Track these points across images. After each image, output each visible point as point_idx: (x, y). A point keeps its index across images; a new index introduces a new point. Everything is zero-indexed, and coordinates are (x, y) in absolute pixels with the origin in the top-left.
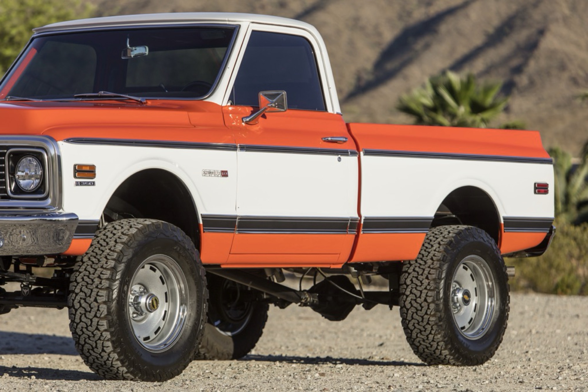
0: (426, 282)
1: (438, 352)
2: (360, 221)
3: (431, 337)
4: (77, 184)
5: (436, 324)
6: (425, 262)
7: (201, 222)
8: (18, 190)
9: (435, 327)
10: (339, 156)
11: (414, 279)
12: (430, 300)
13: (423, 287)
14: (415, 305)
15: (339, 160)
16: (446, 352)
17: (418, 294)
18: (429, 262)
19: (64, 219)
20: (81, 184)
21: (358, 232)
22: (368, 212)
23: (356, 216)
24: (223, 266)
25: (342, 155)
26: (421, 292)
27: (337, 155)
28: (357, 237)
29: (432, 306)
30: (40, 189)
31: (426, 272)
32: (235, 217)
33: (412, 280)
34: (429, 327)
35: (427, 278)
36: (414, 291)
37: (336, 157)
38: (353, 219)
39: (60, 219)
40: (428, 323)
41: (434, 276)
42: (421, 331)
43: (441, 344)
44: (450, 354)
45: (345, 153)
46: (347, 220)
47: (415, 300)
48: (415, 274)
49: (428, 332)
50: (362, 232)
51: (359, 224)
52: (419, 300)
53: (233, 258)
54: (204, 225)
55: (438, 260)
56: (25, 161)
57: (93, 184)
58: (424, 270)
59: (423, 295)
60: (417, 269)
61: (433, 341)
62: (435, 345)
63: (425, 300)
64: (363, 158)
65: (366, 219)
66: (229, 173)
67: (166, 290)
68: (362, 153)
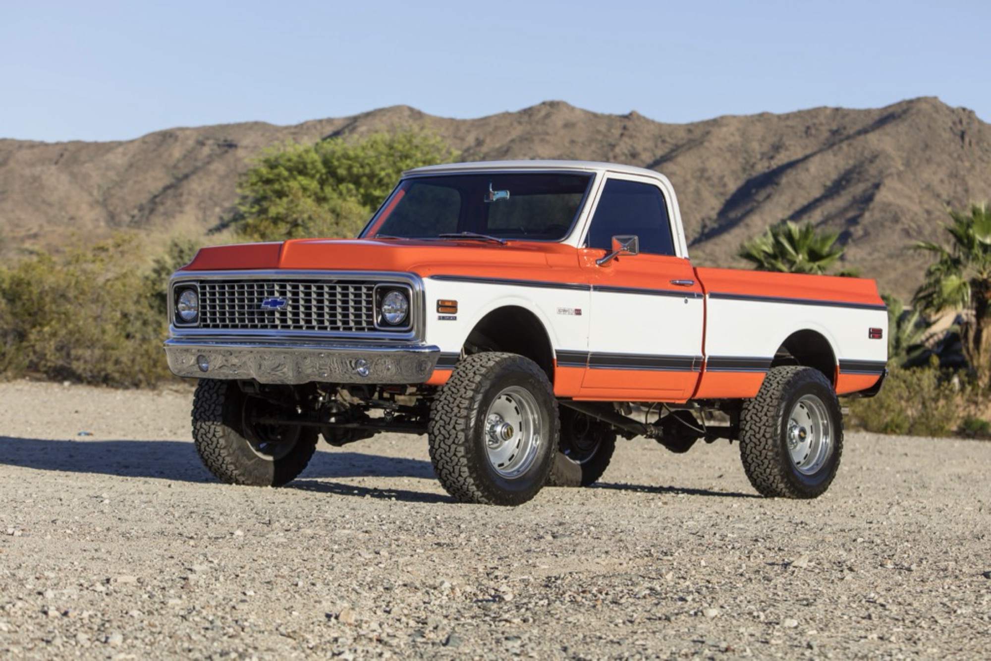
0: (764, 418)
1: (774, 485)
2: (704, 359)
3: (768, 471)
4: (440, 318)
5: (773, 459)
6: (765, 400)
7: (555, 357)
8: (385, 323)
9: (772, 462)
10: (686, 298)
11: (754, 416)
12: (768, 435)
13: (762, 423)
14: (754, 440)
15: (686, 302)
16: (782, 486)
17: (757, 430)
18: (768, 400)
19: (427, 350)
20: (443, 318)
21: (702, 370)
22: (711, 352)
23: (700, 354)
24: (574, 399)
25: (688, 297)
26: (760, 428)
27: (684, 297)
28: (701, 375)
29: (770, 442)
30: (405, 322)
31: (765, 409)
32: (586, 353)
33: (751, 417)
34: (766, 462)
35: (766, 415)
36: (754, 427)
37: (682, 300)
38: (698, 358)
39: (423, 351)
40: (766, 458)
41: (772, 414)
42: (759, 465)
43: (778, 477)
44: (786, 488)
45: (691, 295)
46: (691, 358)
47: (754, 436)
48: (755, 411)
49: (765, 466)
50: (705, 371)
51: (703, 362)
52: (758, 436)
53: (584, 391)
54: (558, 359)
55: (777, 399)
56: (391, 296)
57: (455, 318)
58: (763, 407)
59: (762, 431)
60: (756, 406)
61: (770, 474)
62: (772, 478)
63: (764, 436)
64: (709, 300)
65: (710, 358)
66: (583, 312)
67: (520, 420)
68: (707, 296)
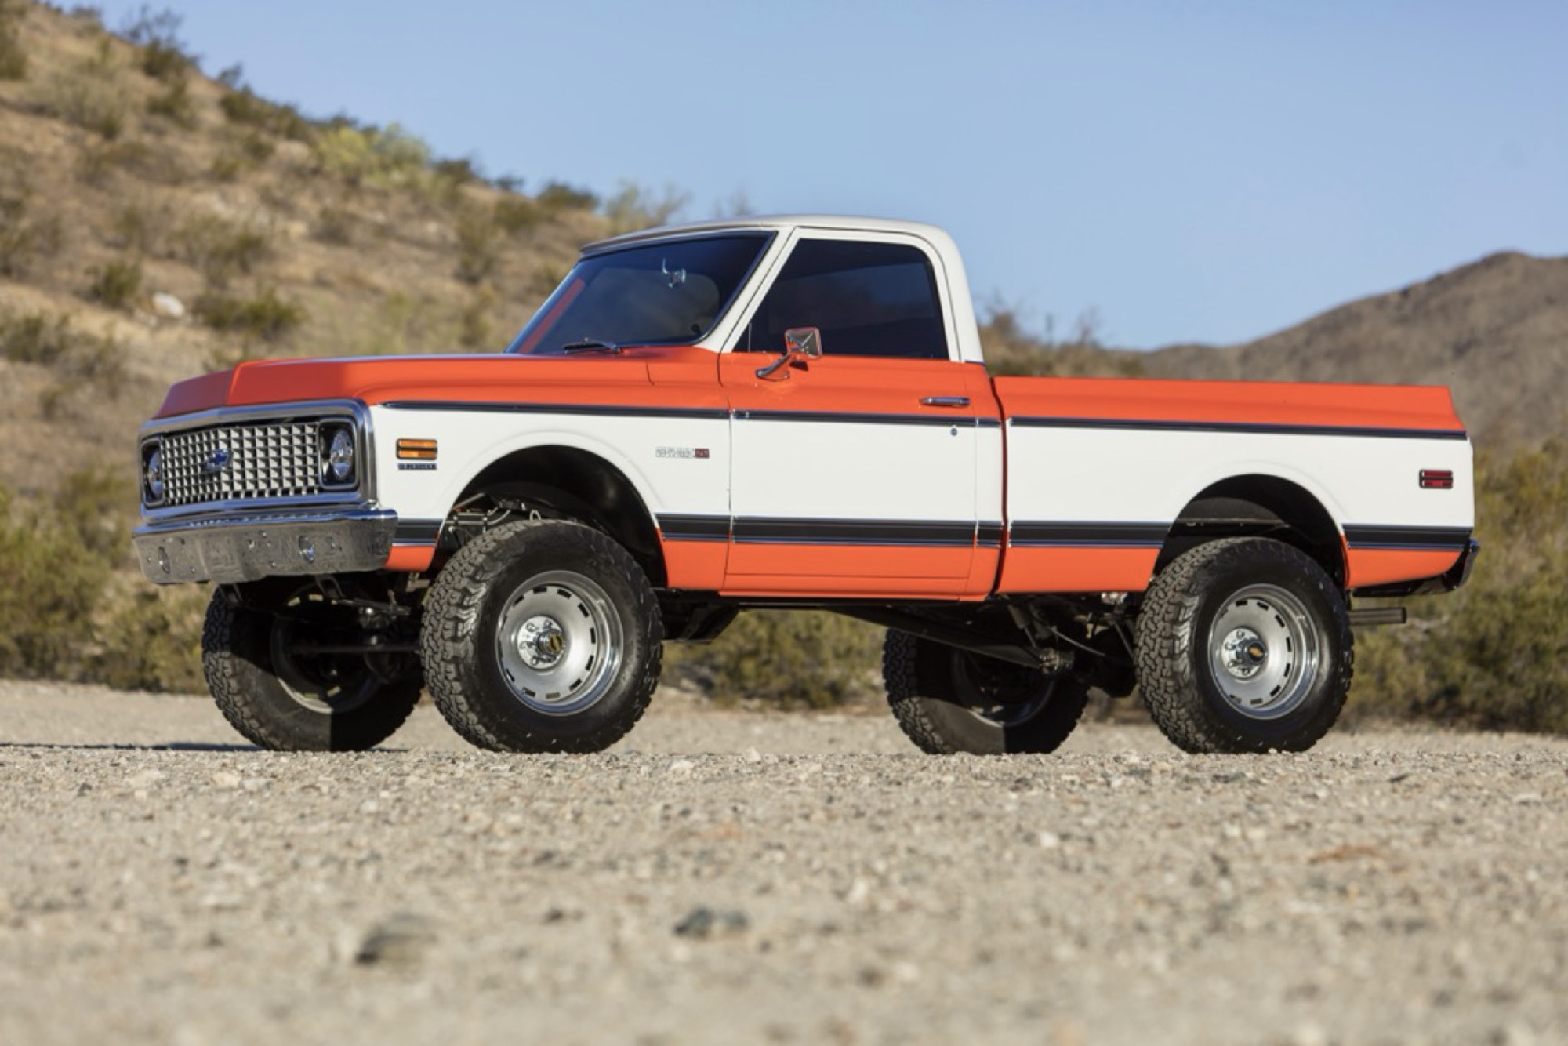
2: (1006, 526)
4: (401, 467)
7: (657, 525)
8: (332, 478)
10: (954, 427)
15: (954, 432)
19: (383, 517)
20: (409, 467)
21: (1003, 545)
22: (1012, 517)
23: (1000, 519)
24: (722, 594)
25: (959, 425)
27: (951, 425)
28: (1002, 554)
30: (351, 475)
32: (728, 519)
37: (946, 430)
38: (996, 525)
39: (377, 517)
45: (969, 422)
46: (971, 525)
50: (1009, 545)
51: (1004, 532)
53: (733, 581)
54: (664, 529)
56: (339, 437)
57: (434, 467)
64: (1010, 429)
65: (1016, 524)
66: (711, 454)
67: (592, 625)
68: (1008, 423)
